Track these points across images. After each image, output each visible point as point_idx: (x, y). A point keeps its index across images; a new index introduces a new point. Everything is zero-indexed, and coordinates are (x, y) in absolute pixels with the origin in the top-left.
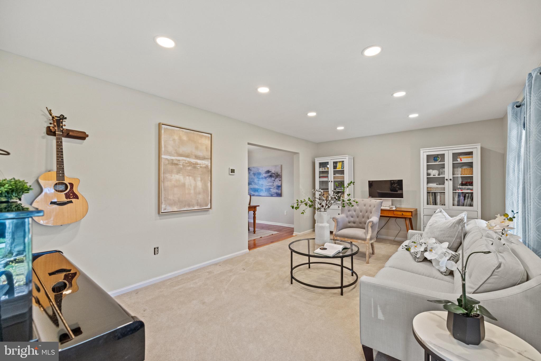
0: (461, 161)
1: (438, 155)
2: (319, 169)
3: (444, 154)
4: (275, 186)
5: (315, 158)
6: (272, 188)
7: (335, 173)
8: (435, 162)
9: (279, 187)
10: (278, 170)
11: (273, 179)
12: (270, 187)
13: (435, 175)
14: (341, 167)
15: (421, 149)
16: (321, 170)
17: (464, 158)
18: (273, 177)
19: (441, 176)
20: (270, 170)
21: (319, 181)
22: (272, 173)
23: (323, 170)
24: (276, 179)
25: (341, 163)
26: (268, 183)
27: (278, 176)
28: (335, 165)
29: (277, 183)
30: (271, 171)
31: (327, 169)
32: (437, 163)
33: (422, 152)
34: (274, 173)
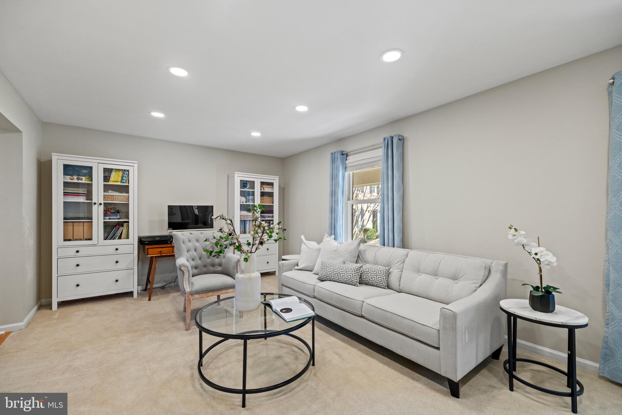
0: (264, 190)
1: (247, 181)
2: (64, 177)
3: (254, 182)
5: (52, 154)
7: (107, 188)
8: (244, 189)
13: (243, 203)
14: (120, 180)
15: (236, 173)
16: (68, 179)
17: (267, 187)
19: (247, 203)
21: (64, 202)
23: (75, 181)
25: (121, 173)
28: (107, 174)
31: (85, 181)
32: (246, 190)
33: (236, 175)
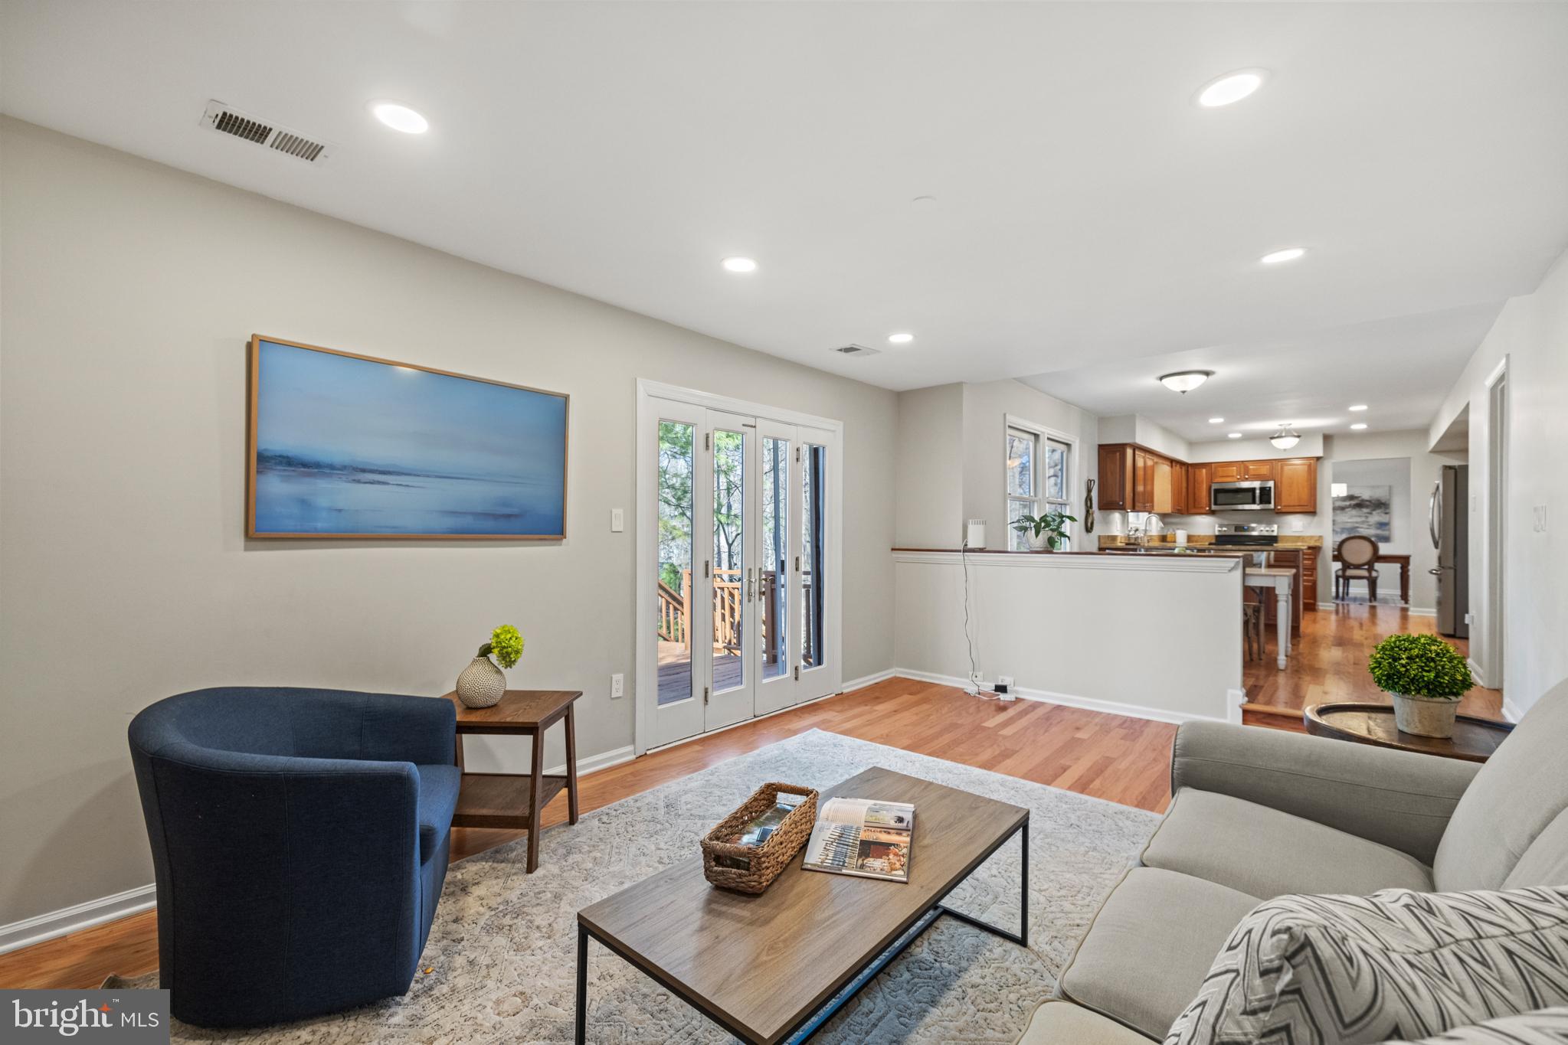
4: (1370, 523)
6: (1362, 528)
9: (1383, 525)
10: (1379, 494)
11: (1365, 510)
12: (1357, 525)
18: (1367, 507)
20: (1356, 495)
22: (1363, 500)
24: (1374, 510)
26: (1349, 518)
27: (1381, 505)
29: (1377, 517)
30: (1360, 497)
34: (1367, 501)
